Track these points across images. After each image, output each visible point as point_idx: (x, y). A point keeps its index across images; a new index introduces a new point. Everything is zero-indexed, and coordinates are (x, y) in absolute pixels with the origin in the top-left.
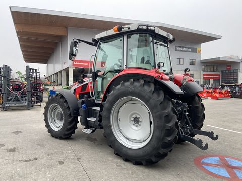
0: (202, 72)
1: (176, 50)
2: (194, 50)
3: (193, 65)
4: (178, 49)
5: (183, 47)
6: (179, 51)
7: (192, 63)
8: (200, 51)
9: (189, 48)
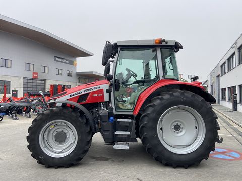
0: (77, 84)
1: (55, 60)
2: (71, 63)
3: (70, 76)
4: (57, 59)
5: (62, 59)
6: (57, 61)
7: (69, 75)
8: (76, 64)
9: (67, 60)
